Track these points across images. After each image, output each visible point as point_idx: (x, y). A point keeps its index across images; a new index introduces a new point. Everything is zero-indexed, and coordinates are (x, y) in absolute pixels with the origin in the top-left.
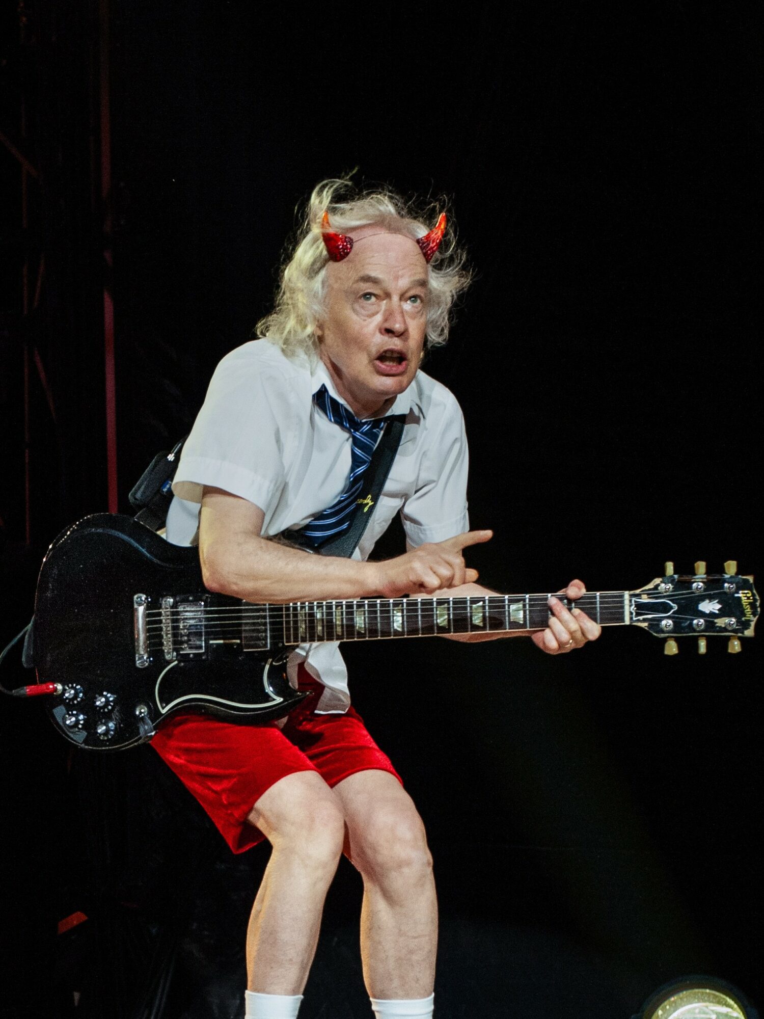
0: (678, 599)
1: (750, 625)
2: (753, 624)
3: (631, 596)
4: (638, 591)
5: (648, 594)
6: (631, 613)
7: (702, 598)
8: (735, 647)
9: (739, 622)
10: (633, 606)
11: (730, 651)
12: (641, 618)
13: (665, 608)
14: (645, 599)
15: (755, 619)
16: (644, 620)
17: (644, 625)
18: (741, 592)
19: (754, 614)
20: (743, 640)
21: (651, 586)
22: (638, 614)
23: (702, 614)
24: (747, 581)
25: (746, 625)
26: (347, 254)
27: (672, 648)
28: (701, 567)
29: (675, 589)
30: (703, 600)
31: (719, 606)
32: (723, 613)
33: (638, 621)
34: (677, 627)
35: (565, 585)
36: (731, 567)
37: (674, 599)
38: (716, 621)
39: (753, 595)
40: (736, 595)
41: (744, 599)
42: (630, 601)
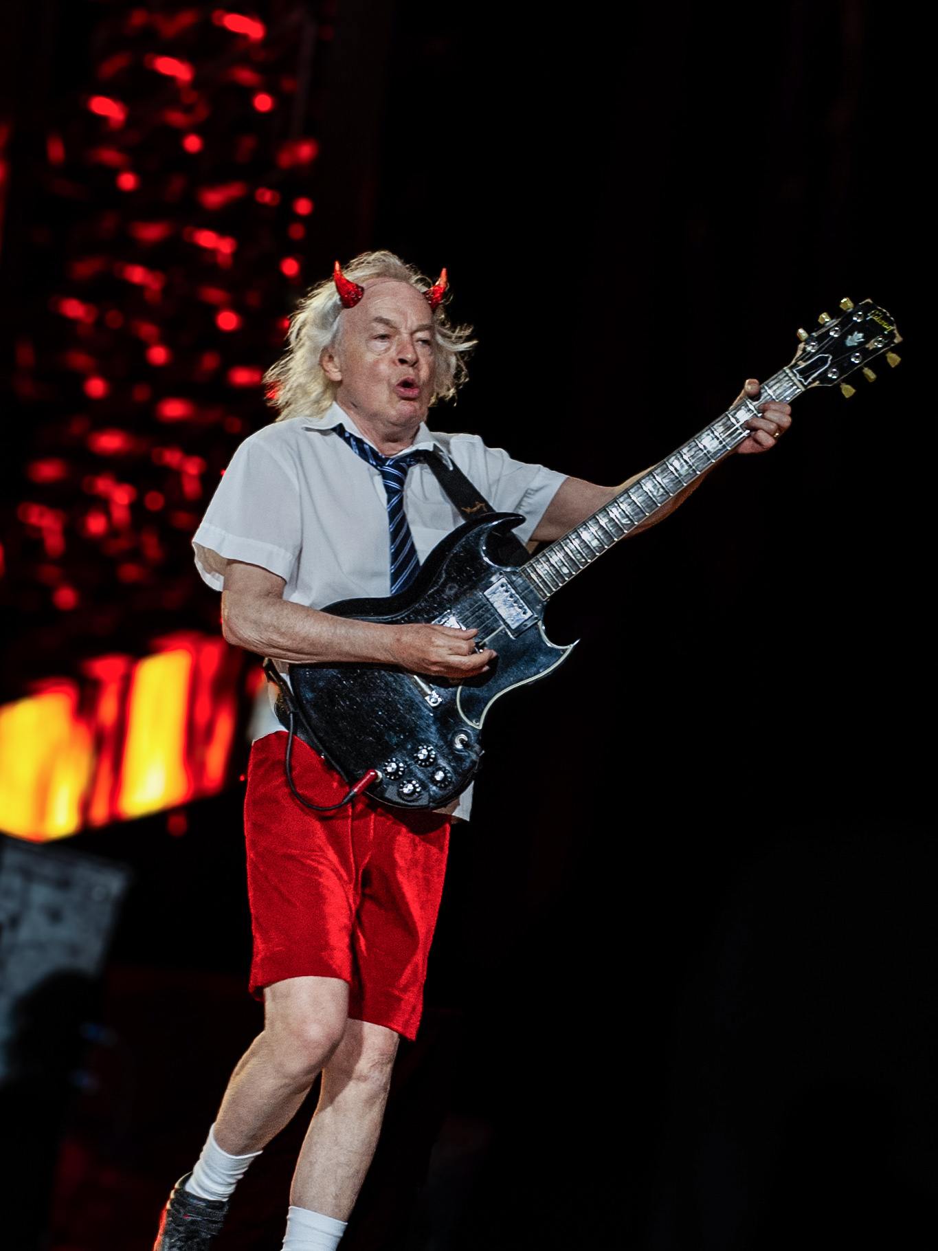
0: (826, 349)
1: (894, 334)
2: (896, 332)
3: (791, 368)
4: (793, 362)
5: (801, 360)
6: (800, 381)
7: (843, 337)
8: (894, 359)
9: (885, 337)
10: (798, 375)
11: (893, 366)
12: (810, 380)
13: (823, 361)
14: (802, 365)
15: (895, 327)
16: (814, 380)
17: (816, 384)
18: (869, 314)
19: (891, 324)
20: (895, 350)
21: (799, 353)
22: (806, 379)
23: (853, 349)
24: (868, 303)
25: (891, 335)
26: (359, 300)
27: (848, 391)
28: (825, 317)
29: (819, 344)
30: (846, 338)
31: (861, 335)
32: (868, 338)
33: (810, 383)
34: (841, 371)
35: (742, 387)
36: (847, 304)
37: (824, 350)
38: (867, 346)
39: (880, 311)
40: (868, 319)
41: (876, 318)
42: (793, 372)
